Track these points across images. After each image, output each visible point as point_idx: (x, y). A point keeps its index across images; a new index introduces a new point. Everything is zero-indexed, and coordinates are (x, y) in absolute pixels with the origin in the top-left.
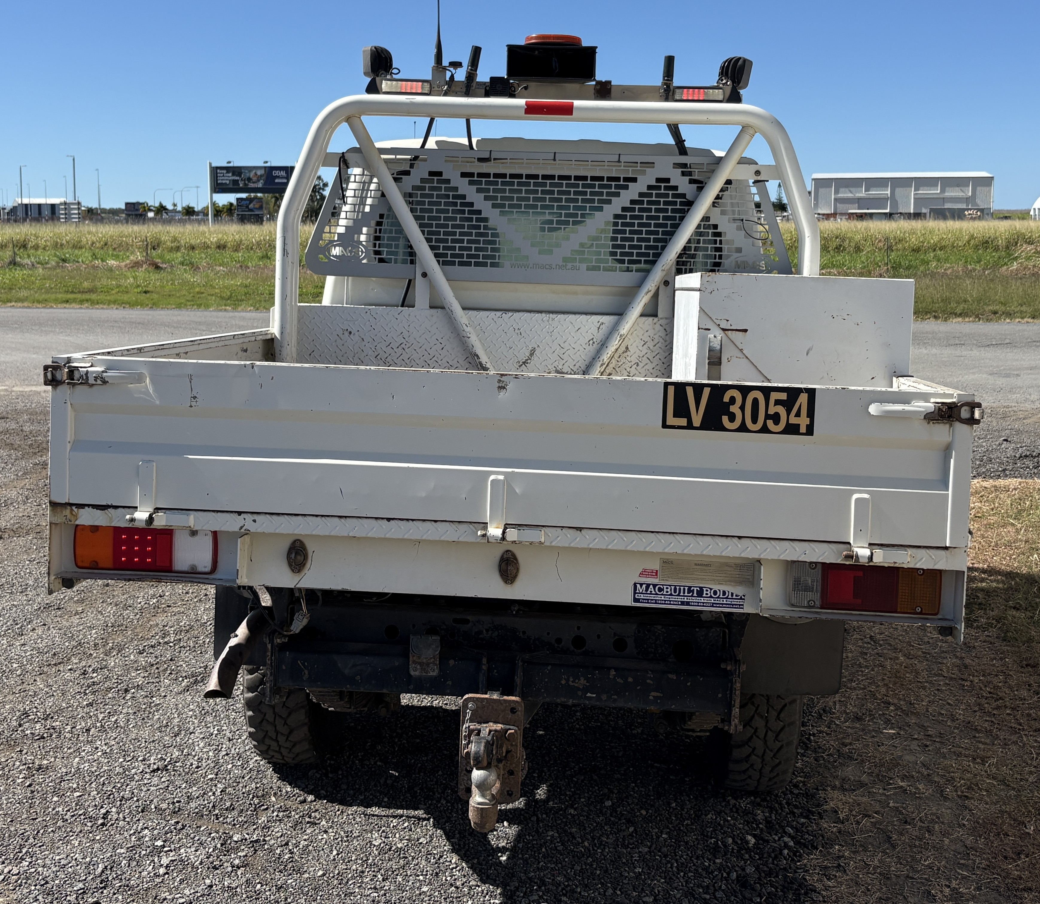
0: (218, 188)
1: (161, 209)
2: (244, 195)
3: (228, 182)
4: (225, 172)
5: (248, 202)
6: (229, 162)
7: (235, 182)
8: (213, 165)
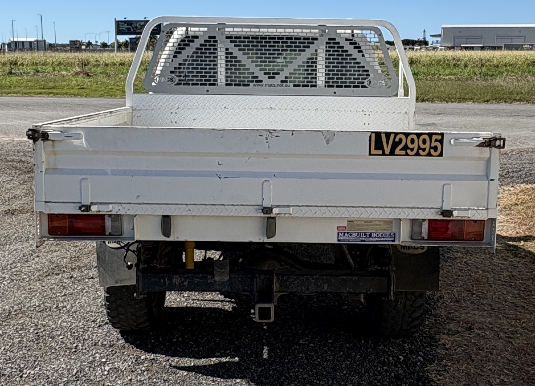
0: (119, 32)
1: (89, 44)
2: (134, 36)
3: (125, 29)
4: (123, 23)
5: (135, 40)
6: (125, 18)
7: (129, 29)
8: (117, 20)
